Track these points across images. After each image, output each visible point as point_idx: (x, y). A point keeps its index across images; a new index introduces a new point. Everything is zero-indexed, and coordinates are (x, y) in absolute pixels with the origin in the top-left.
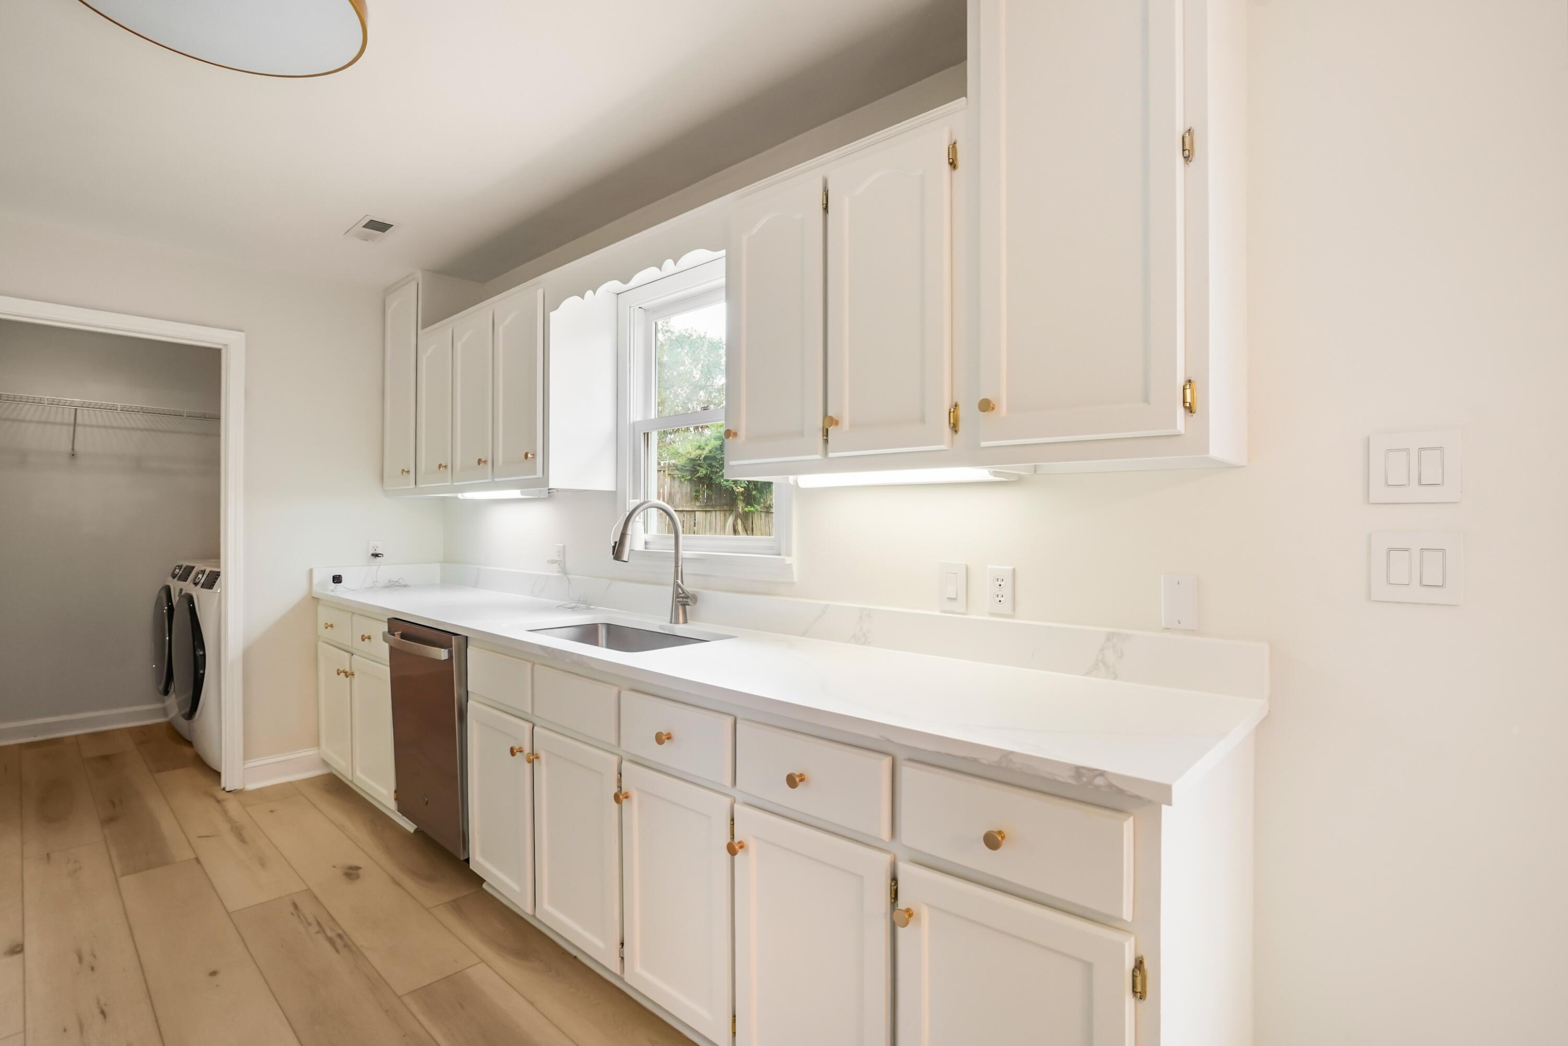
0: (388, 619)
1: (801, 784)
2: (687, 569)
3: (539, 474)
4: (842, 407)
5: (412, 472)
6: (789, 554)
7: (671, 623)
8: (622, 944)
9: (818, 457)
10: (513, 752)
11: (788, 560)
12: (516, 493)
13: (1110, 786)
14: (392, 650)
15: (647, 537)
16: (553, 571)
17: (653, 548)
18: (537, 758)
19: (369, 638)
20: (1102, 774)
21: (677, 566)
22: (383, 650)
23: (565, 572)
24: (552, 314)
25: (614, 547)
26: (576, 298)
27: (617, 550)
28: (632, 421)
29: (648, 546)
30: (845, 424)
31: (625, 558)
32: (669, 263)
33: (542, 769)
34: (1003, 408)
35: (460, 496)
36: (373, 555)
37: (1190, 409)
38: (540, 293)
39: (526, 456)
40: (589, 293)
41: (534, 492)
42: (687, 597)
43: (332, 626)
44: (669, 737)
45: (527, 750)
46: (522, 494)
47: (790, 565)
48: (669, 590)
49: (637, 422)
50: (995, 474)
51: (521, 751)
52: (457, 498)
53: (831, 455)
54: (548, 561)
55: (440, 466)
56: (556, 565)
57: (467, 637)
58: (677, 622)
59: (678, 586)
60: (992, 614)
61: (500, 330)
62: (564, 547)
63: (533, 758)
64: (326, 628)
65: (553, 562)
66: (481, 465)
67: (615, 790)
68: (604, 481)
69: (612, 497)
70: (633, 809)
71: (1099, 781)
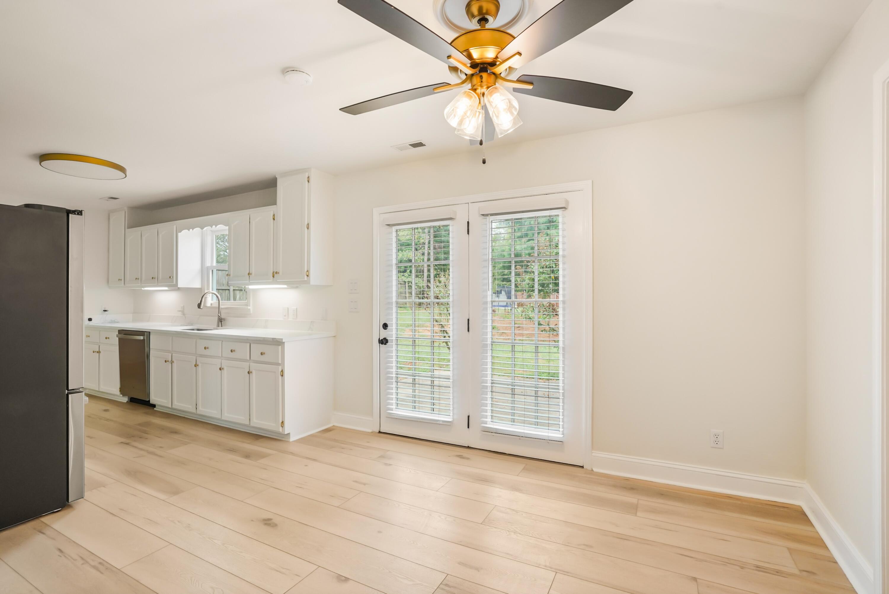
0: (119, 330)
1: (233, 352)
2: (223, 312)
3: (175, 283)
4: (253, 271)
5: (123, 280)
6: (250, 306)
7: (217, 327)
8: (196, 405)
9: (248, 282)
10: (166, 362)
11: (249, 308)
12: (166, 288)
13: (276, 340)
14: (120, 340)
15: (212, 302)
16: (180, 314)
17: (213, 306)
18: (173, 362)
19: (109, 338)
20: (275, 338)
21: (219, 310)
22: (116, 341)
23: (184, 314)
24: (179, 234)
25: (198, 305)
26: (187, 231)
27: (199, 306)
28: (207, 266)
29: (212, 305)
30: (253, 274)
31: (202, 308)
32: (214, 226)
33: (175, 365)
34: (281, 273)
35: (143, 289)
36: (104, 311)
37: (308, 276)
38: (175, 227)
39: (170, 277)
40: (191, 230)
41: (173, 288)
42: (222, 319)
43: (89, 336)
44: (208, 348)
45: (170, 360)
46: (168, 288)
47: (250, 309)
48: (217, 318)
49: (209, 266)
50: (287, 286)
51: (168, 361)
52: (142, 289)
53: (250, 281)
54: (178, 311)
55: (136, 279)
56: (181, 312)
57: (150, 332)
58: (219, 326)
59: (219, 316)
60: (293, 319)
61: (160, 236)
62: (184, 306)
63: (172, 362)
64: (87, 337)
65: (180, 311)
66: (153, 279)
67: (195, 363)
68: (197, 284)
69: (200, 290)
70: (200, 368)
71: (275, 340)
